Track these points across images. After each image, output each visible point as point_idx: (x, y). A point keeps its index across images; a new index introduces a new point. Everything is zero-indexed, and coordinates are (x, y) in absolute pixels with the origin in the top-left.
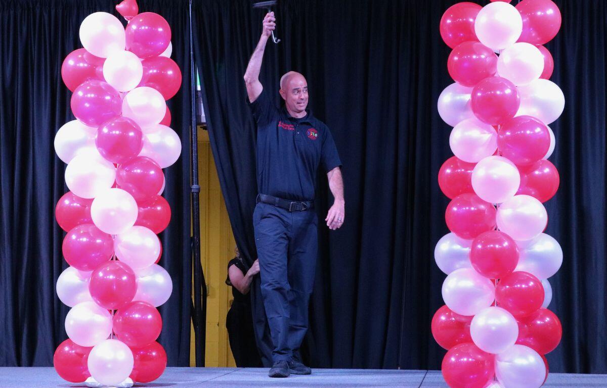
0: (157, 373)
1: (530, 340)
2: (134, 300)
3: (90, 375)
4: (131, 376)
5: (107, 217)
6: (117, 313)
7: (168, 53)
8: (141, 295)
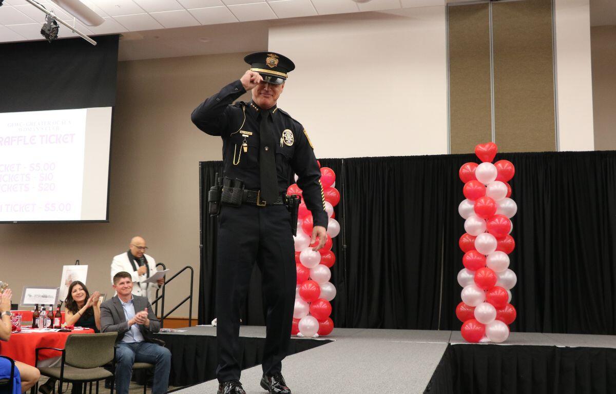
0: (330, 331)
1: (502, 318)
2: (319, 298)
3: (299, 332)
4: (318, 333)
5: (307, 260)
6: (312, 304)
7: (333, 185)
8: (322, 295)
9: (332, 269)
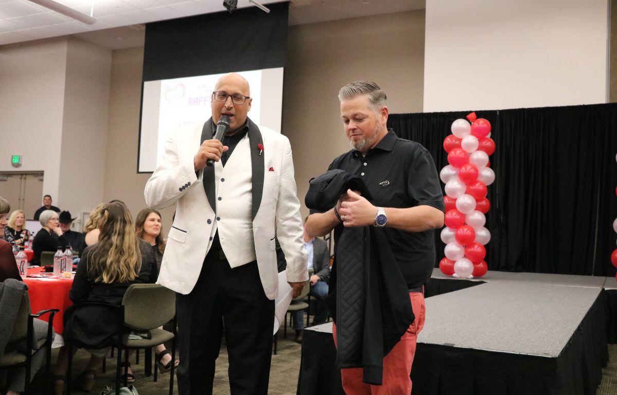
0: (484, 273)
2: (474, 242)
3: (454, 273)
4: (472, 274)
6: (467, 247)
7: (489, 136)
9: (487, 215)
